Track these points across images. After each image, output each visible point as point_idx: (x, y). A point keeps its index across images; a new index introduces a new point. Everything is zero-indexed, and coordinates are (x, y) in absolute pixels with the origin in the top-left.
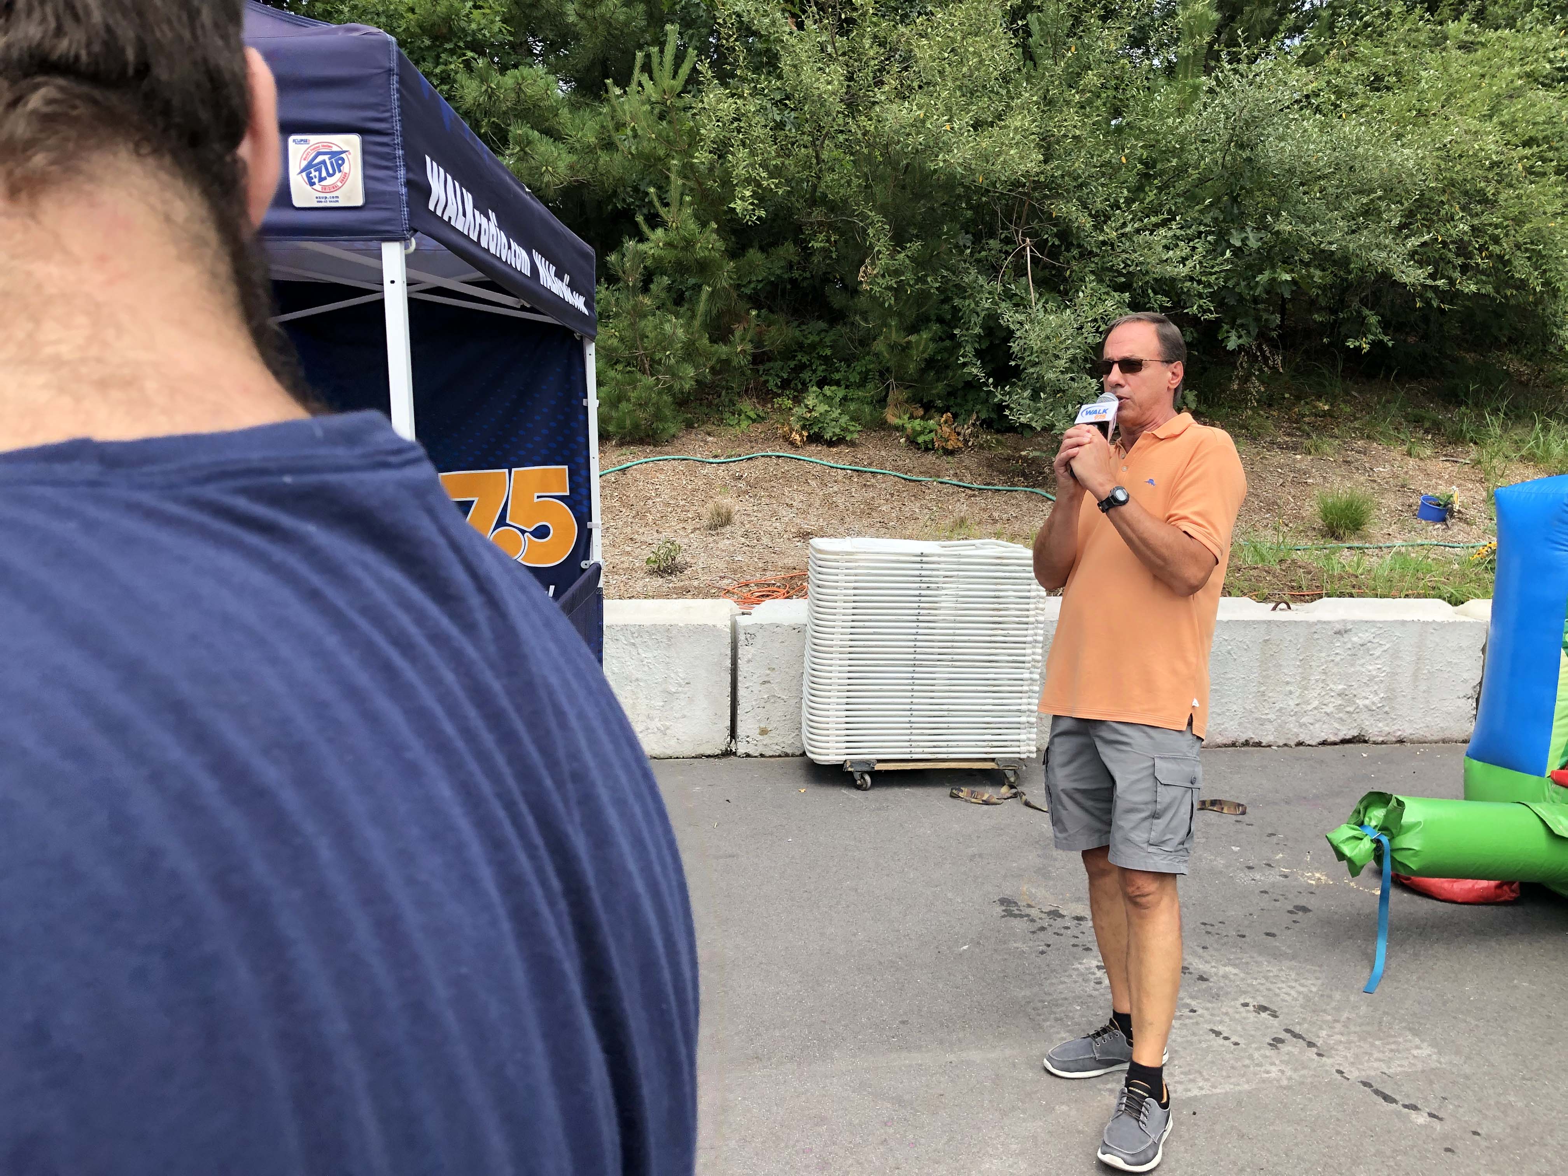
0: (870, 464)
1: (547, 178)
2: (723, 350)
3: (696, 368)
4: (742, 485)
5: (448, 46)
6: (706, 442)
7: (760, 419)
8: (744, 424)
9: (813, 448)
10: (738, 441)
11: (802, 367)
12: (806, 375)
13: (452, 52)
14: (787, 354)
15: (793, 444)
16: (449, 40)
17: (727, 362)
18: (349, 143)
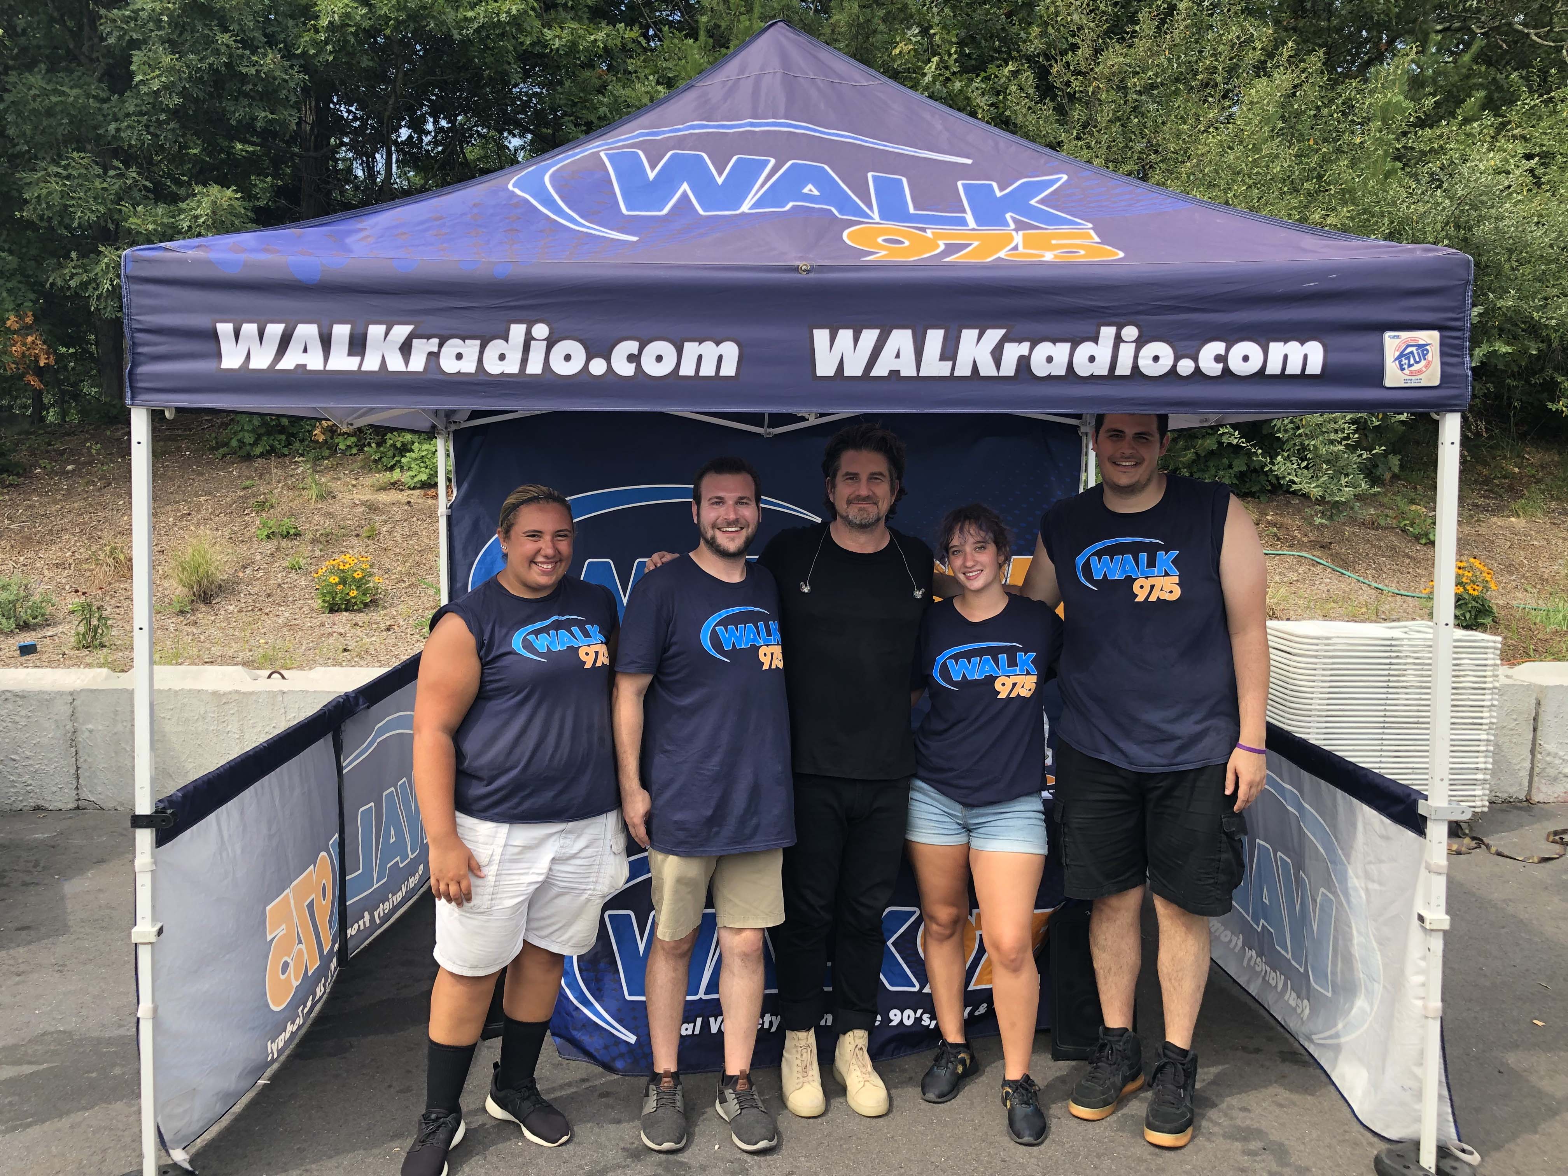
18: (1432, 338)
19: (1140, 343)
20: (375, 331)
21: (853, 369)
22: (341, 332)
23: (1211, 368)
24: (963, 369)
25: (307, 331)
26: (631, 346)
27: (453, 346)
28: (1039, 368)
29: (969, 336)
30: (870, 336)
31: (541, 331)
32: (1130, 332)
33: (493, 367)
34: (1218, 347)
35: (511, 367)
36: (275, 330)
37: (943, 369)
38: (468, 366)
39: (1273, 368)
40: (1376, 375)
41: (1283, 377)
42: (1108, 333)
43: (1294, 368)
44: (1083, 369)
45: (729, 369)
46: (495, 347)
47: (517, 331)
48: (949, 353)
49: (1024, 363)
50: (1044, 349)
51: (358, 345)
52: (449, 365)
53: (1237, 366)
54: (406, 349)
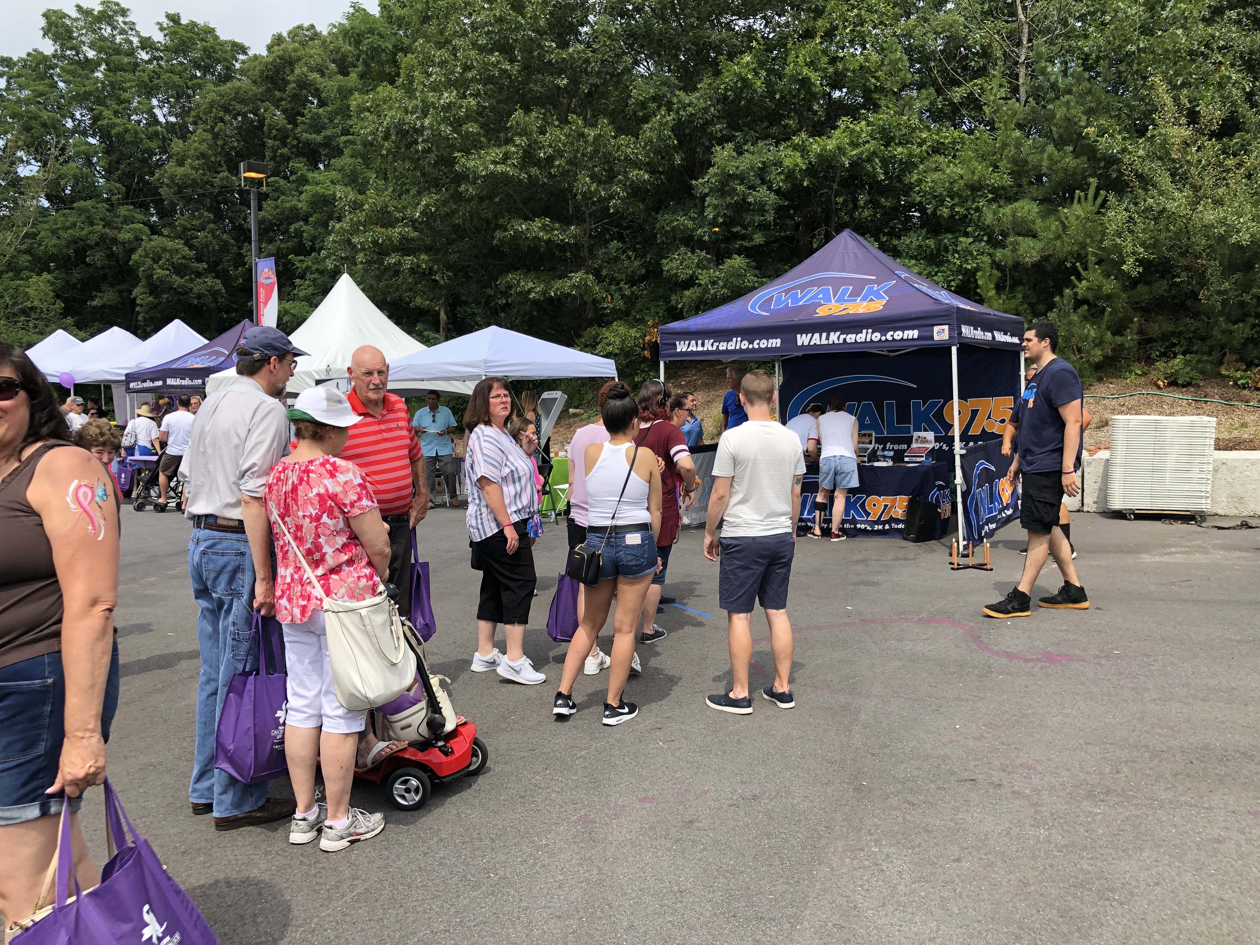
0: (1205, 397)
1: (1027, 259)
2: (1118, 339)
3: (1102, 350)
4: (1124, 409)
5: (979, 193)
6: (1108, 387)
7: (1144, 374)
8: (1133, 377)
9: (1171, 389)
10: (1127, 386)
11: (1174, 345)
12: (1177, 349)
13: (981, 196)
14: (1165, 337)
15: (1159, 387)
16: (979, 190)
17: (1122, 345)
18: (946, 327)
19: (872, 333)
20: (706, 341)
21: (806, 343)
22: (700, 342)
23: (890, 338)
24: (831, 342)
25: (693, 342)
26: (757, 341)
27: (722, 344)
28: (848, 341)
29: (832, 334)
30: (810, 335)
31: (739, 339)
32: (870, 331)
33: (729, 348)
34: (891, 333)
35: (733, 348)
36: (687, 342)
37: (826, 342)
38: (724, 348)
39: (905, 337)
40: (932, 338)
41: (908, 340)
42: (864, 331)
43: (910, 337)
44: (859, 341)
45: (778, 345)
46: (730, 343)
47: (734, 339)
48: (828, 338)
49: (845, 339)
50: (850, 336)
51: (703, 345)
52: (721, 348)
53: (896, 337)
54: (712, 345)
